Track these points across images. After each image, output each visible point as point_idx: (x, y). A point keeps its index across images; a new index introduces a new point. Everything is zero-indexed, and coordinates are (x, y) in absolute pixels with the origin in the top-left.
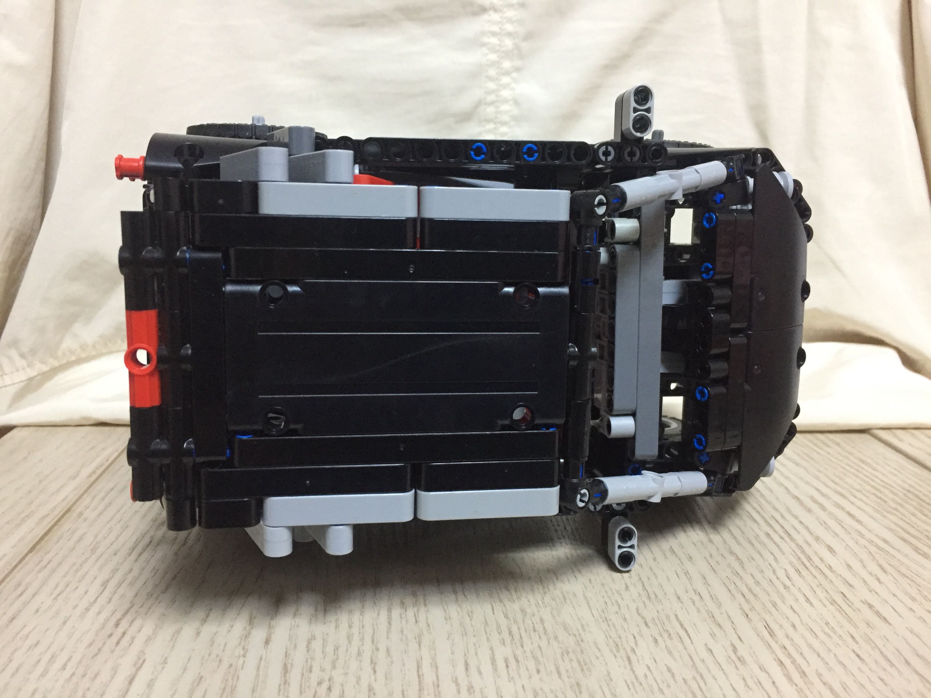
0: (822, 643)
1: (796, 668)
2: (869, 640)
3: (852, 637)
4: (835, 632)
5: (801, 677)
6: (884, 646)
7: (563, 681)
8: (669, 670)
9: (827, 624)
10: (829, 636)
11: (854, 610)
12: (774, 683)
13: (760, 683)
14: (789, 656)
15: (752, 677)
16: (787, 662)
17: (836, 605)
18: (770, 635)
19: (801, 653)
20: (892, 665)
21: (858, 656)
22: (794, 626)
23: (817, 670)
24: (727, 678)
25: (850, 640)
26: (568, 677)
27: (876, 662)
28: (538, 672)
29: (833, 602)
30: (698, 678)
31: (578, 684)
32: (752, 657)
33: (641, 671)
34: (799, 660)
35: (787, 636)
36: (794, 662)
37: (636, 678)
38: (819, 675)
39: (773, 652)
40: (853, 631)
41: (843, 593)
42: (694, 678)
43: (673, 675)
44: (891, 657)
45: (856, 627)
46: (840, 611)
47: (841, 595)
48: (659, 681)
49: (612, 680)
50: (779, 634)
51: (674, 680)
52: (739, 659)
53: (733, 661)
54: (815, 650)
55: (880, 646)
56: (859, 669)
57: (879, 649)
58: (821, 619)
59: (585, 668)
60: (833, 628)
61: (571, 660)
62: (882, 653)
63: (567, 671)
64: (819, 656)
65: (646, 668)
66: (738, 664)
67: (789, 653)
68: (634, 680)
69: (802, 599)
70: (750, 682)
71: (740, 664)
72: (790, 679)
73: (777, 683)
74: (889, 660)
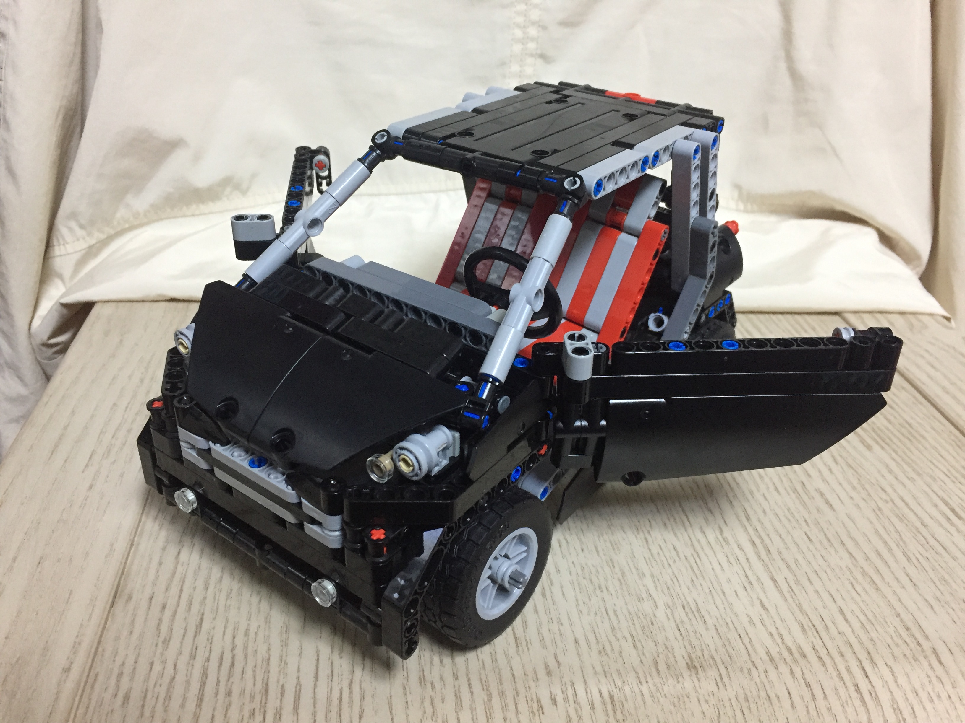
0: (784, 526)
1: (764, 547)
2: (817, 524)
3: (806, 521)
4: (794, 517)
5: (767, 555)
6: (828, 529)
7: (601, 558)
8: (675, 548)
9: (789, 510)
10: (789, 520)
11: (809, 498)
12: (747, 559)
13: (738, 559)
14: (760, 537)
15: (732, 555)
16: (757, 541)
17: (796, 493)
18: (747, 518)
19: (768, 535)
20: (831, 545)
21: (809, 538)
22: (764, 512)
23: (778, 549)
24: (715, 554)
25: (803, 524)
26: (604, 555)
27: (821, 542)
28: (583, 550)
29: (795, 491)
30: (696, 556)
31: (611, 560)
32: (733, 538)
33: (655, 550)
34: (767, 541)
35: (759, 521)
36: (762, 542)
37: (652, 555)
38: (780, 553)
39: (748, 534)
40: (807, 516)
41: (802, 482)
42: (692, 555)
43: (677, 553)
44: (831, 538)
45: (809, 512)
46: (799, 499)
47: (801, 484)
48: (668, 558)
49: (635, 557)
50: (753, 518)
51: (679, 557)
52: (724, 539)
53: (719, 541)
54: (778, 532)
55: (825, 530)
56: (808, 548)
57: (824, 532)
58: (785, 505)
59: (615, 547)
60: (792, 513)
61: (605, 541)
62: (825, 535)
63: (603, 550)
64: (780, 537)
65: (659, 547)
66: (724, 543)
67: (759, 535)
68: (651, 557)
69: (772, 488)
70: (732, 560)
71: (725, 543)
72: (759, 557)
73: (750, 560)
74: (829, 540)
